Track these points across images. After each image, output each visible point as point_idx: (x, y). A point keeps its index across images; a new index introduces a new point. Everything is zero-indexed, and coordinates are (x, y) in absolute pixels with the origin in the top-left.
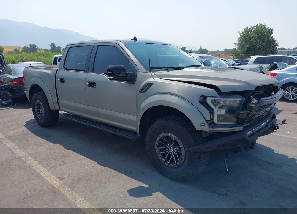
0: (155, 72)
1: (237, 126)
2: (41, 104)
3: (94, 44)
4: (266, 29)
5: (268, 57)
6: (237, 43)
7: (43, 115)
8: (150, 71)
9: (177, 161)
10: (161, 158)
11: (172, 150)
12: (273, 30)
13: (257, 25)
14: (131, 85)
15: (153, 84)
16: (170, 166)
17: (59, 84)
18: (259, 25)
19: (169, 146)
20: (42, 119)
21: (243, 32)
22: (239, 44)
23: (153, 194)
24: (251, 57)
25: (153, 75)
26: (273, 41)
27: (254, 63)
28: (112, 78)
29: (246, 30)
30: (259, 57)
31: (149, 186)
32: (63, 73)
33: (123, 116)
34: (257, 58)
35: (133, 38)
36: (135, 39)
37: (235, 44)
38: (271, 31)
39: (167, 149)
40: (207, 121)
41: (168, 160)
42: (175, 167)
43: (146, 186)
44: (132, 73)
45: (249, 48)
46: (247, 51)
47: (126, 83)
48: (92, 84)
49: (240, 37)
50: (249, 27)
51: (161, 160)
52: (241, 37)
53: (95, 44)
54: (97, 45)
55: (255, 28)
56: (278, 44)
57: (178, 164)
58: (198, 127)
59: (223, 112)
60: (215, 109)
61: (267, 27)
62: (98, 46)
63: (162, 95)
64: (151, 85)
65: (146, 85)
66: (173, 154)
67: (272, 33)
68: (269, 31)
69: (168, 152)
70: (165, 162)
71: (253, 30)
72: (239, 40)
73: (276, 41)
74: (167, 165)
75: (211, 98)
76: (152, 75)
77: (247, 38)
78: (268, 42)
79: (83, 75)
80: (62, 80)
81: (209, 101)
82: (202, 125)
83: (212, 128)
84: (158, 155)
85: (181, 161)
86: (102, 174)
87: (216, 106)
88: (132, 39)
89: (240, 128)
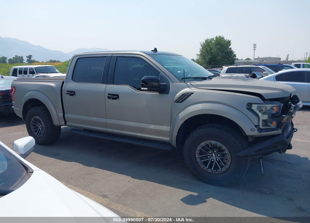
0: (191, 82)
1: (278, 130)
2: (41, 120)
3: (111, 55)
4: (225, 41)
5: (238, 67)
6: (199, 53)
7: (43, 132)
8: (184, 82)
9: (222, 167)
10: (202, 166)
11: (214, 157)
12: (231, 42)
13: (217, 36)
14: (165, 96)
15: (193, 93)
16: (214, 173)
17: (66, 97)
18: (218, 37)
19: (210, 153)
20: (42, 137)
21: (204, 43)
22: (201, 54)
23: (206, 200)
24: (223, 68)
25: (189, 85)
26: (231, 52)
27: (226, 73)
28: (146, 89)
29: (206, 41)
30: (230, 67)
31: (198, 194)
32: (72, 85)
33: (152, 127)
34: (228, 68)
35: (153, 49)
36: (155, 50)
37: (198, 55)
38: (229, 43)
39: (209, 157)
40: (256, 126)
41: (210, 167)
42: (219, 173)
43: (196, 194)
44: (164, 83)
45: (211, 58)
46: (209, 61)
47: (157, 93)
48: (114, 97)
49: (201, 48)
50: (209, 39)
51: (203, 168)
52: (203, 48)
53: (113, 55)
54: (115, 56)
55: (215, 39)
56: (236, 55)
57: (223, 169)
58: (248, 132)
59: (266, 117)
60: (260, 115)
61: (225, 39)
62: (117, 57)
63: (205, 104)
64: (190, 95)
65: (183, 95)
66: (215, 161)
67: (230, 45)
68: (227, 42)
69: (210, 160)
70: (207, 170)
71: (213, 42)
72: (201, 51)
73: (234, 52)
74: (210, 172)
75: (257, 105)
76: (187, 85)
77: (208, 49)
78: (227, 53)
79: (102, 87)
80: (72, 93)
81: (254, 107)
82: (252, 130)
83: (260, 132)
84: (200, 164)
85: (227, 167)
86: (144, 187)
87: (260, 111)
88: (152, 51)
89: (280, 131)
